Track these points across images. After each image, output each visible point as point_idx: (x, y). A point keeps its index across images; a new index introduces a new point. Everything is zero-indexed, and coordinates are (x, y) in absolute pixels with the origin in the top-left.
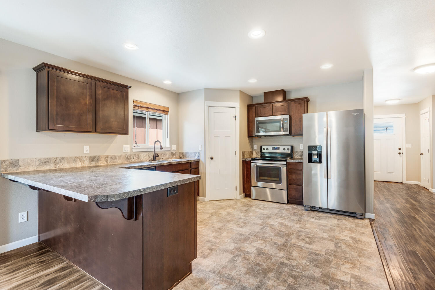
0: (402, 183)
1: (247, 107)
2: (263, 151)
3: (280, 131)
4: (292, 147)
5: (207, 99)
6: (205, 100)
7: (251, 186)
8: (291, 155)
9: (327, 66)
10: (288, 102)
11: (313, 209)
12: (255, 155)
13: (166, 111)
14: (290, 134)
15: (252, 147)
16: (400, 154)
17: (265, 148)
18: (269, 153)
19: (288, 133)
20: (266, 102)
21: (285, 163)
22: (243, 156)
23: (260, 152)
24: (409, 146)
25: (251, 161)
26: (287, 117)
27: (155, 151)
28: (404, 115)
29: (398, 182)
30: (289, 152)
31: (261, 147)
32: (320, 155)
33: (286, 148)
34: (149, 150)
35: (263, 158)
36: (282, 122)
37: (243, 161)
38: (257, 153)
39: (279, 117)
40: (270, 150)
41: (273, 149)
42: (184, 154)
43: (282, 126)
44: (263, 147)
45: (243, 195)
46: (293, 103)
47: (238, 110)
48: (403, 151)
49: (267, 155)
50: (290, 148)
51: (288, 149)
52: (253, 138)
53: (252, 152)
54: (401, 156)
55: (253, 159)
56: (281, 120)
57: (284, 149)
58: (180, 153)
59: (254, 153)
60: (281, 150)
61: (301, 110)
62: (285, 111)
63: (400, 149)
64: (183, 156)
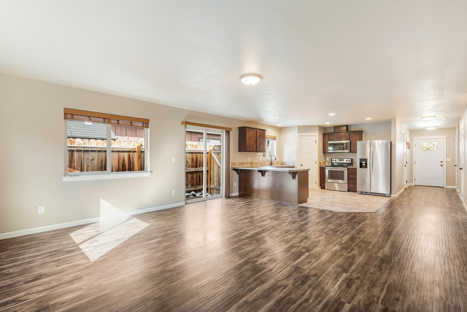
0: (443, 187)
1: (322, 135)
2: (333, 162)
3: (344, 149)
4: (352, 160)
6: (298, 133)
7: (325, 182)
8: (351, 164)
9: (368, 119)
10: (349, 133)
11: (362, 193)
12: (327, 164)
13: (275, 139)
14: (350, 152)
15: (325, 159)
16: (442, 165)
17: (334, 160)
18: (337, 163)
19: (349, 151)
20: (335, 132)
21: (347, 168)
22: (320, 164)
23: (330, 162)
24: (449, 159)
26: (349, 141)
27: (271, 161)
28: (445, 137)
29: (439, 187)
30: (350, 162)
31: (332, 159)
32: (366, 164)
33: (348, 160)
34: (269, 160)
35: (333, 165)
36: (345, 145)
37: (320, 167)
38: (329, 163)
39: (344, 142)
40: (338, 161)
41: (340, 160)
42: (284, 163)
43: (345, 147)
44: (333, 159)
45: (320, 188)
46: (352, 133)
47: (317, 137)
48: (444, 163)
49: (335, 164)
50: (350, 160)
51: (349, 161)
52: (326, 154)
53: (325, 162)
54: (442, 168)
55: (326, 166)
56: (345, 144)
57: (347, 161)
58: (281, 162)
59: (327, 163)
60: (345, 161)
61: (357, 138)
62: (347, 138)
63: (442, 162)
64: (283, 164)
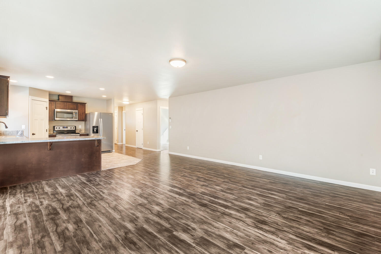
2: (56, 129)
3: (73, 118)
4: (75, 127)
5: (30, 94)
6: (29, 95)
10: (76, 103)
17: (58, 127)
19: (77, 119)
20: (61, 100)
25: (56, 135)
26: (77, 111)
31: (54, 127)
32: (97, 130)
33: (72, 127)
40: (61, 128)
41: (64, 128)
44: (56, 127)
46: (79, 105)
47: (48, 104)
50: (74, 127)
51: (73, 128)
60: (69, 128)
